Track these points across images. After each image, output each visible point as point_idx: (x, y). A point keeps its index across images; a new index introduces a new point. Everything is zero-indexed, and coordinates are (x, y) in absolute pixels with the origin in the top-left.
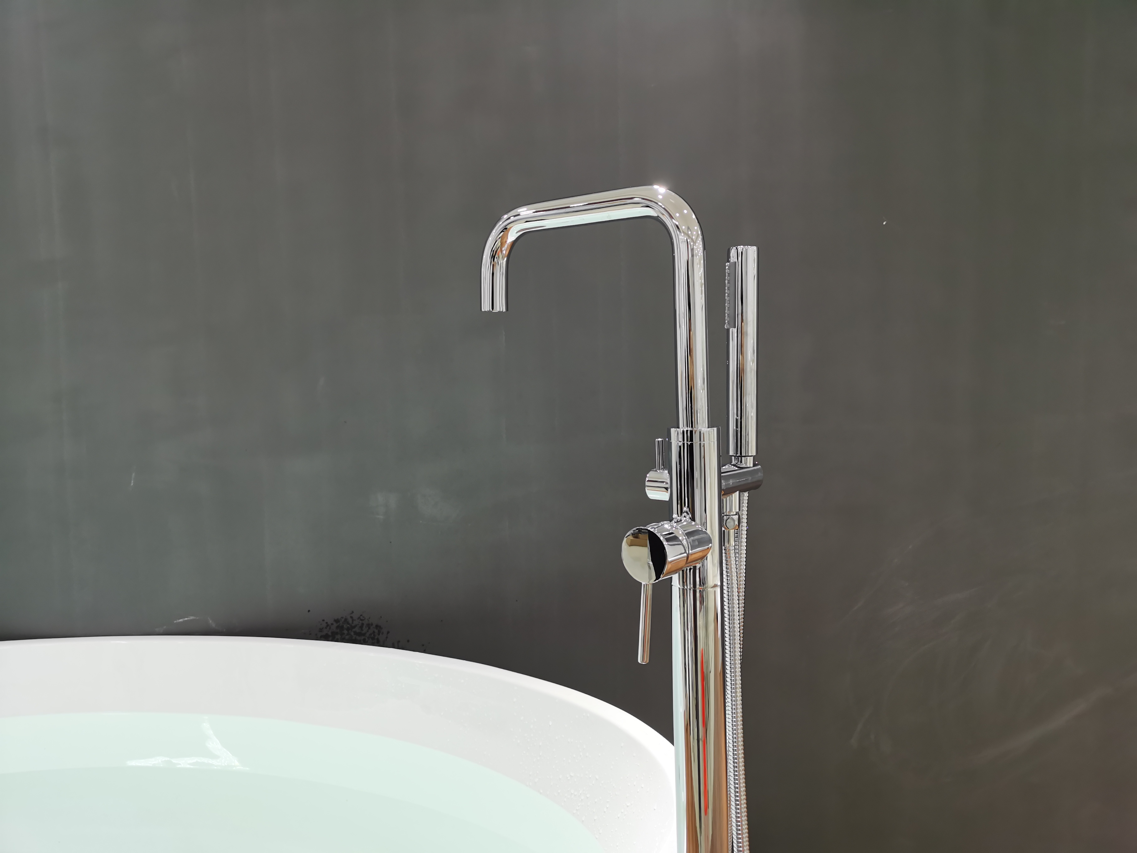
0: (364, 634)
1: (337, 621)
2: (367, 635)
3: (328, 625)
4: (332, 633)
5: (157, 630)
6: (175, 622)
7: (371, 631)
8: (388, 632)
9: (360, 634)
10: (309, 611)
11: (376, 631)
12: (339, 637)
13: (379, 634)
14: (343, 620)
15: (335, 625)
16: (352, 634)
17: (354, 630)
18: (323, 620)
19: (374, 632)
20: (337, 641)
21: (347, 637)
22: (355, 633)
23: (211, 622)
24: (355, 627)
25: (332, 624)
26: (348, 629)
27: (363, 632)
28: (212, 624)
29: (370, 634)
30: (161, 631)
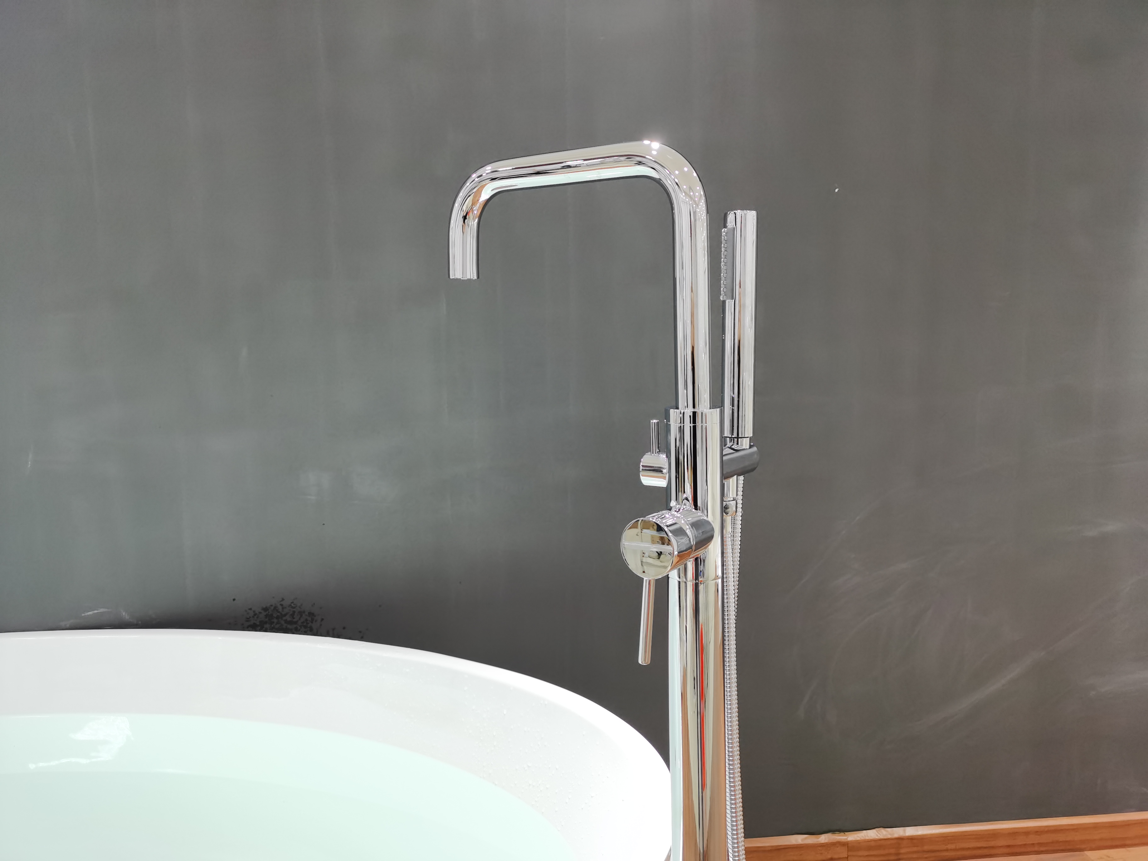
0: (296, 623)
1: (265, 609)
2: (300, 623)
3: (255, 615)
4: (261, 622)
5: (63, 624)
6: (83, 615)
7: (302, 620)
8: (322, 620)
9: (290, 623)
10: (234, 600)
11: (309, 619)
12: (267, 626)
13: (312, 622)
14: (272, 608)
15: (264, 613)
16: (283, 622)
17: (284, 618)
18: (250, 609)
19: (306, 620)
20: (266, 631)
21: (277, 626)
22: (286, 622)
23: (124, 614)
24: (285, 615)
25: (260, 613)
26: (277, 618)
27: (295, 620)
28: (126, 616)
29: (303, 623)
30: (68, 626)
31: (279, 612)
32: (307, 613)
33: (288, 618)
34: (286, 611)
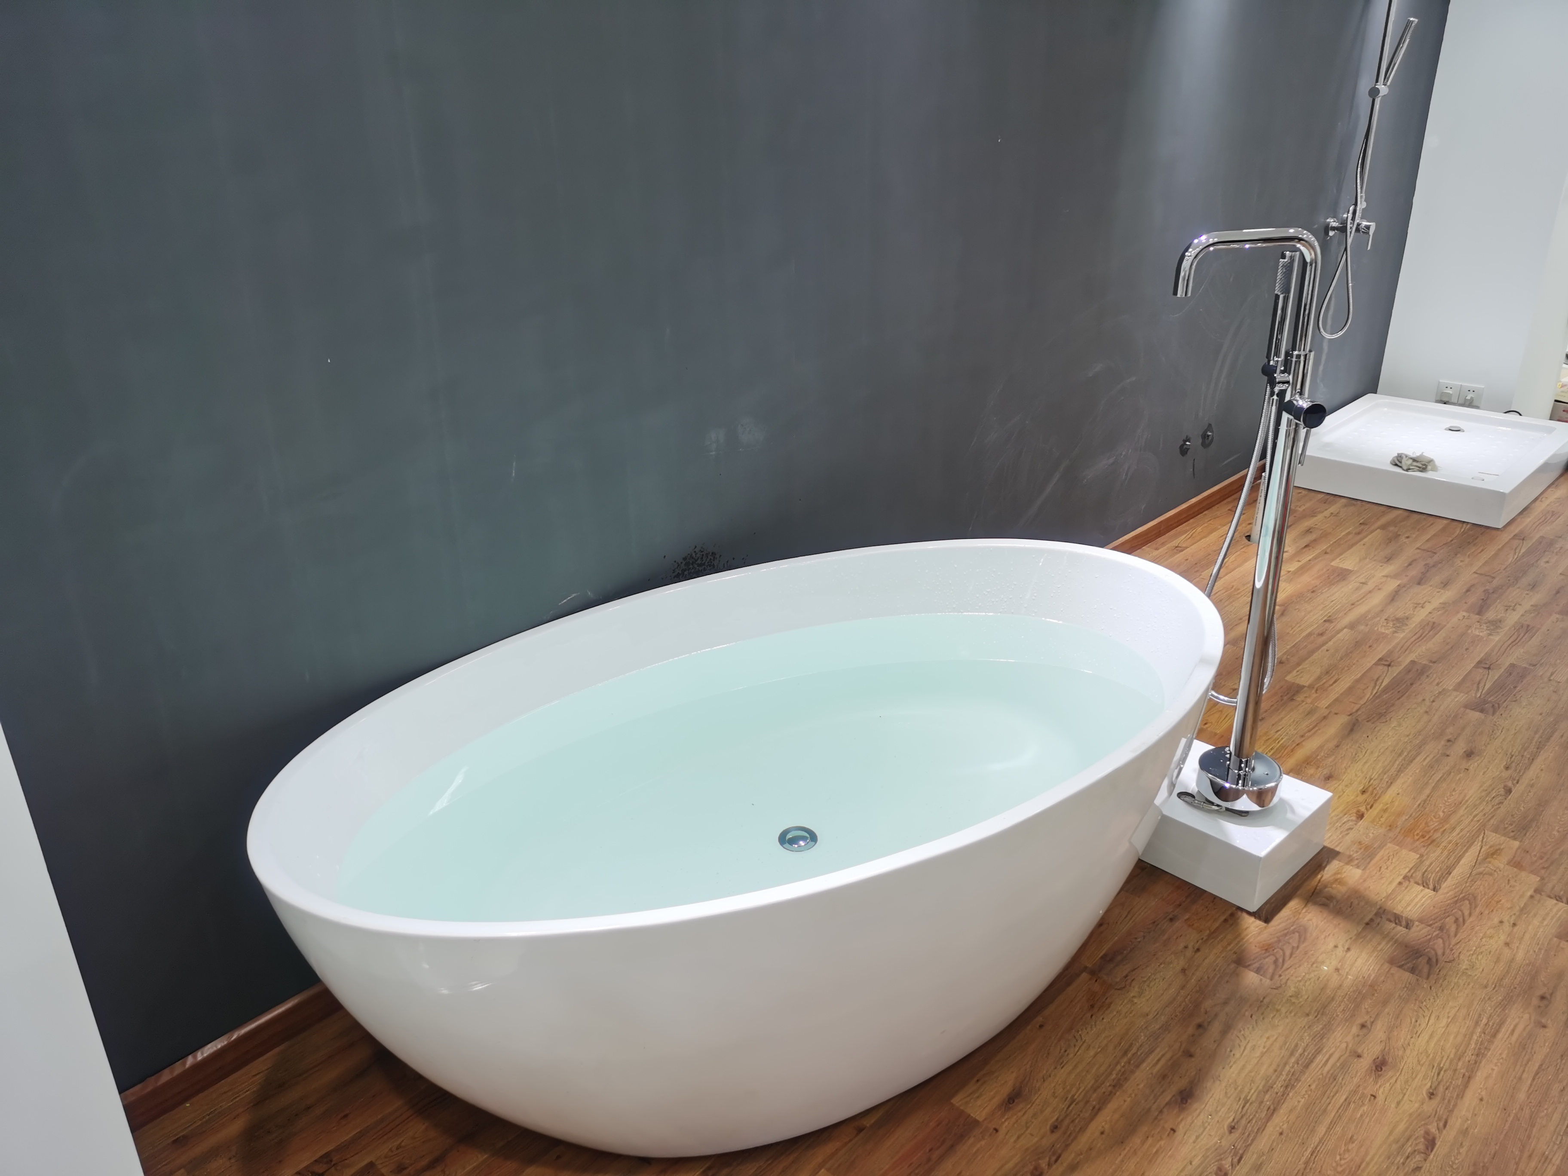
0: (704, 564)
1: (685, 559)
2: (706, 564)
6: (560, 604)
7: (708, 560)
8: (720, 556)
10: (665, 557)
15: (684, 563)
16: (696, 566)
17: (697, 563)
18: (675, 562)
22: (698, 565)
23: (589, 593)
24: (697, 559)
25: (681, 563)
28: (592, 596)
31: (693, 558)
32: (711, 554)
33: (699, 562)
34: (698, 555)
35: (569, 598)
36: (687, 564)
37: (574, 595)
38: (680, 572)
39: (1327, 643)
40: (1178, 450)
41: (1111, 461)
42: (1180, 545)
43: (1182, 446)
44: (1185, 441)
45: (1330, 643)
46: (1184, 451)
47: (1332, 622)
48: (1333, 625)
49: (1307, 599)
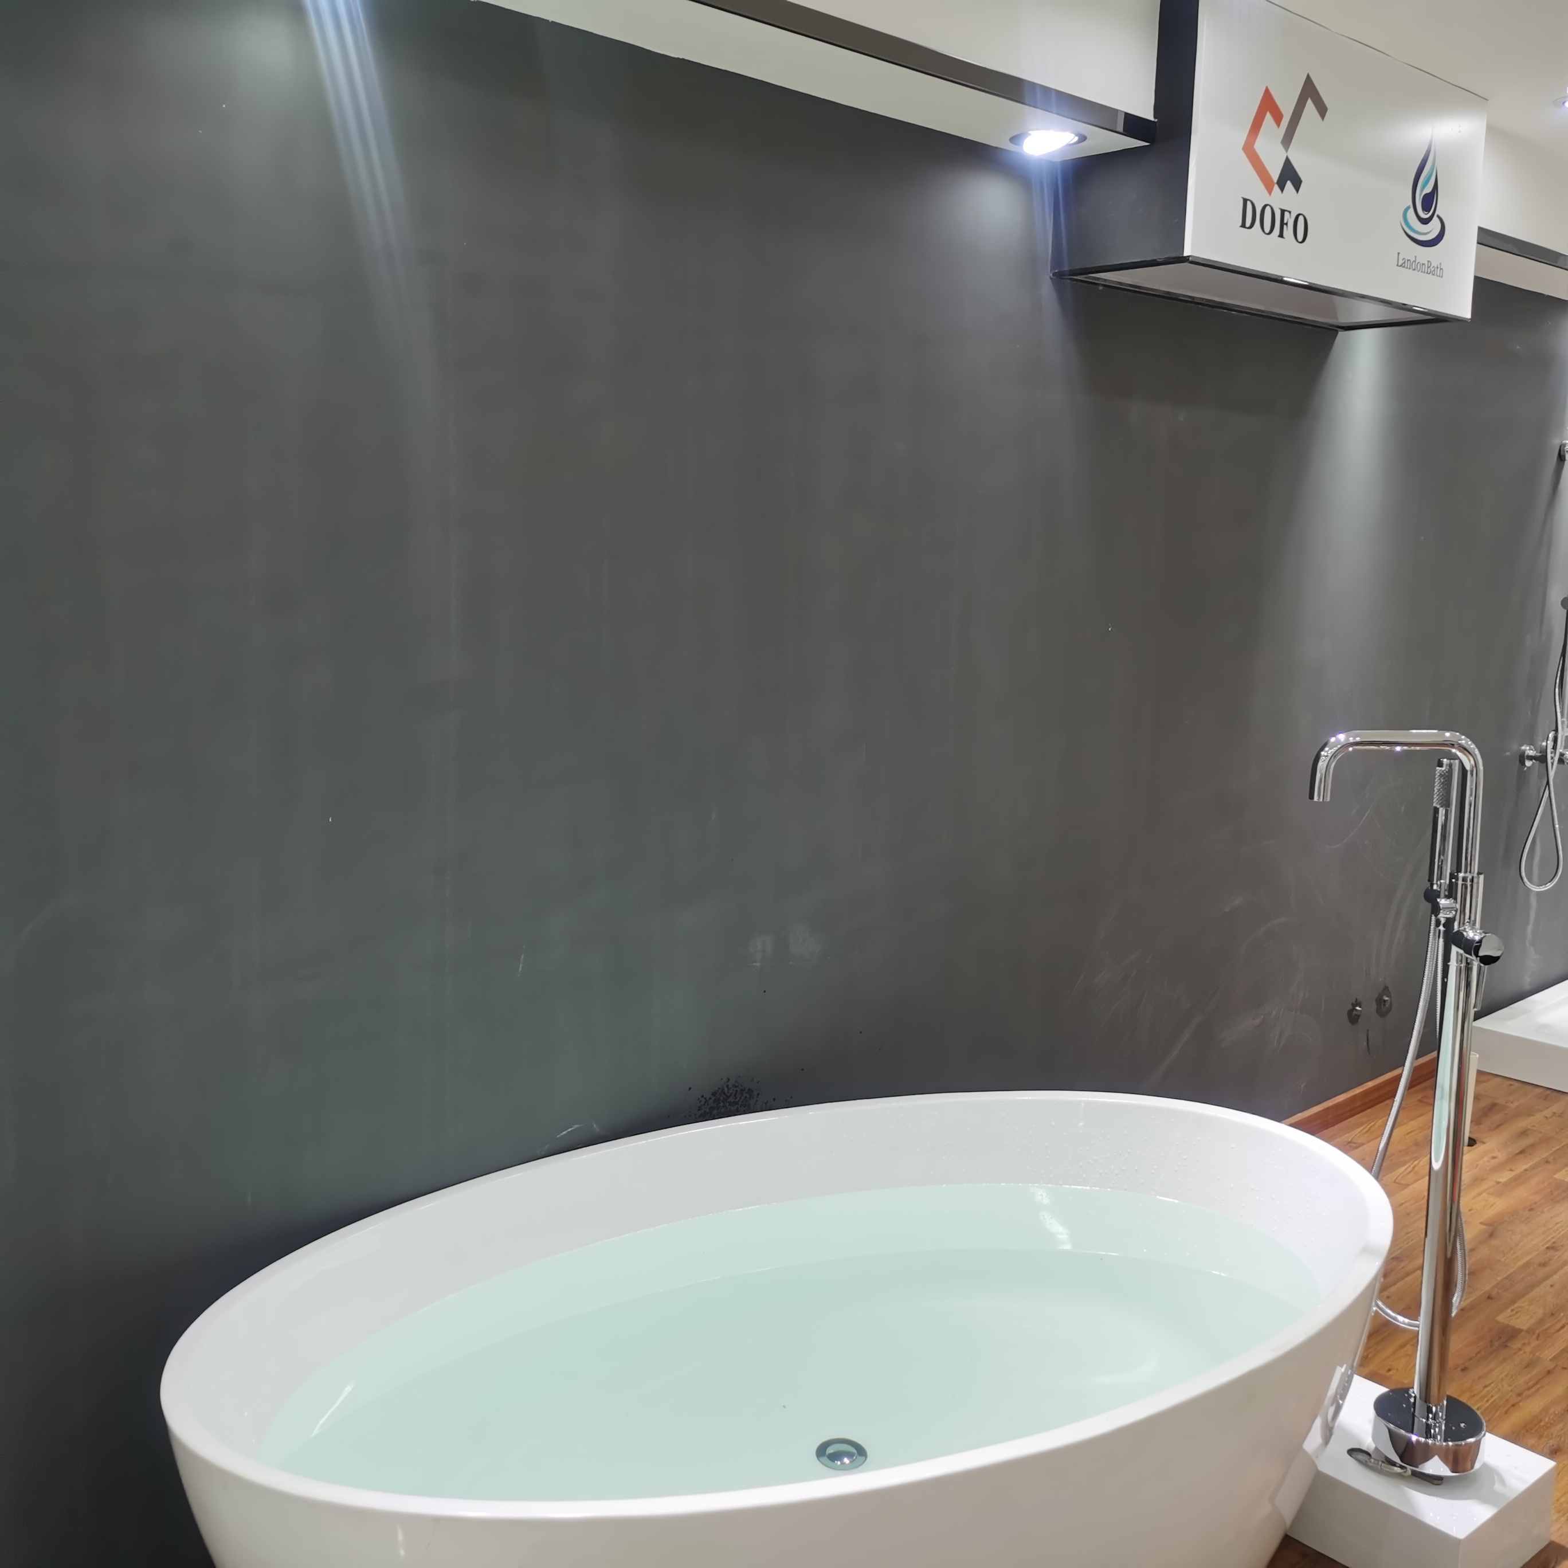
1: (714, 1094)
3: (706, 1101)
4: (710, 1108)
6: (558, 1136)
7: (742, 1099)
8: (759, 1095)
10: (690, 1089)
13: (750, 1099)
14: (720, 1090)
15: (713, 1098)
16: (727, 1104)
17: (729, 1100)
18: (702, 1096)
19: (746, 1097)
23: (595, 1126)
24: (730, 1097)
25: (710, 1098)
26: (724, 1101)
28: (599, 1131)
29: (743, 1102)
31: (724, 1094)
32: (746, 1090)
33: (731, 1099)
34: (731, 1091)
35: (570, 1130)
36: (717, 1101)
37: (576, 1126)
38: (708, 1111)
39: (1551, 1276)
40: (1346, 1017)
41: (1258, 1021)
42: (1353, 1141)
43: (1350, 1012)
44: (1354, 1005)
45: (1556, 1277)
46: (1353, 1018)
47: (1558, 1250)
48: (1559, 1253)
49: (1523, 1219)
